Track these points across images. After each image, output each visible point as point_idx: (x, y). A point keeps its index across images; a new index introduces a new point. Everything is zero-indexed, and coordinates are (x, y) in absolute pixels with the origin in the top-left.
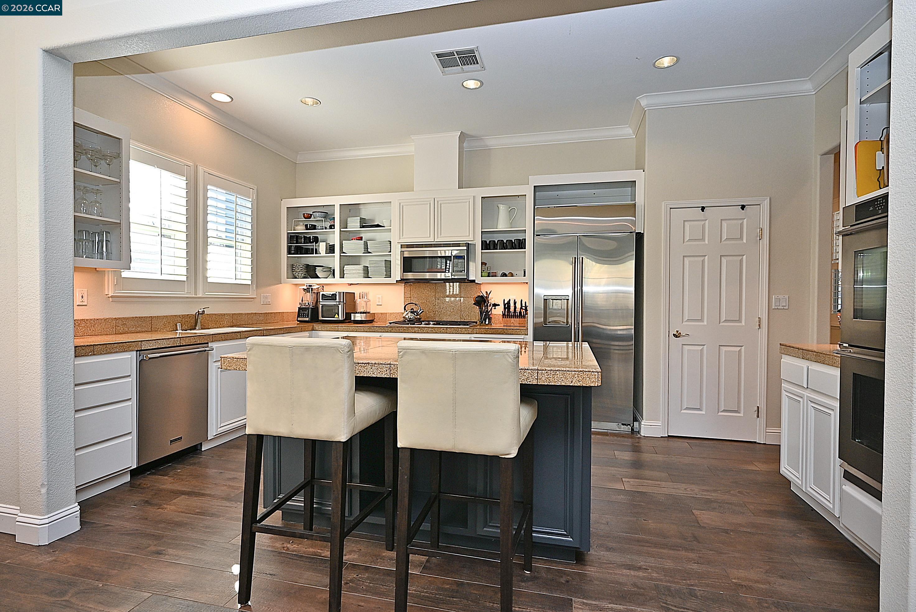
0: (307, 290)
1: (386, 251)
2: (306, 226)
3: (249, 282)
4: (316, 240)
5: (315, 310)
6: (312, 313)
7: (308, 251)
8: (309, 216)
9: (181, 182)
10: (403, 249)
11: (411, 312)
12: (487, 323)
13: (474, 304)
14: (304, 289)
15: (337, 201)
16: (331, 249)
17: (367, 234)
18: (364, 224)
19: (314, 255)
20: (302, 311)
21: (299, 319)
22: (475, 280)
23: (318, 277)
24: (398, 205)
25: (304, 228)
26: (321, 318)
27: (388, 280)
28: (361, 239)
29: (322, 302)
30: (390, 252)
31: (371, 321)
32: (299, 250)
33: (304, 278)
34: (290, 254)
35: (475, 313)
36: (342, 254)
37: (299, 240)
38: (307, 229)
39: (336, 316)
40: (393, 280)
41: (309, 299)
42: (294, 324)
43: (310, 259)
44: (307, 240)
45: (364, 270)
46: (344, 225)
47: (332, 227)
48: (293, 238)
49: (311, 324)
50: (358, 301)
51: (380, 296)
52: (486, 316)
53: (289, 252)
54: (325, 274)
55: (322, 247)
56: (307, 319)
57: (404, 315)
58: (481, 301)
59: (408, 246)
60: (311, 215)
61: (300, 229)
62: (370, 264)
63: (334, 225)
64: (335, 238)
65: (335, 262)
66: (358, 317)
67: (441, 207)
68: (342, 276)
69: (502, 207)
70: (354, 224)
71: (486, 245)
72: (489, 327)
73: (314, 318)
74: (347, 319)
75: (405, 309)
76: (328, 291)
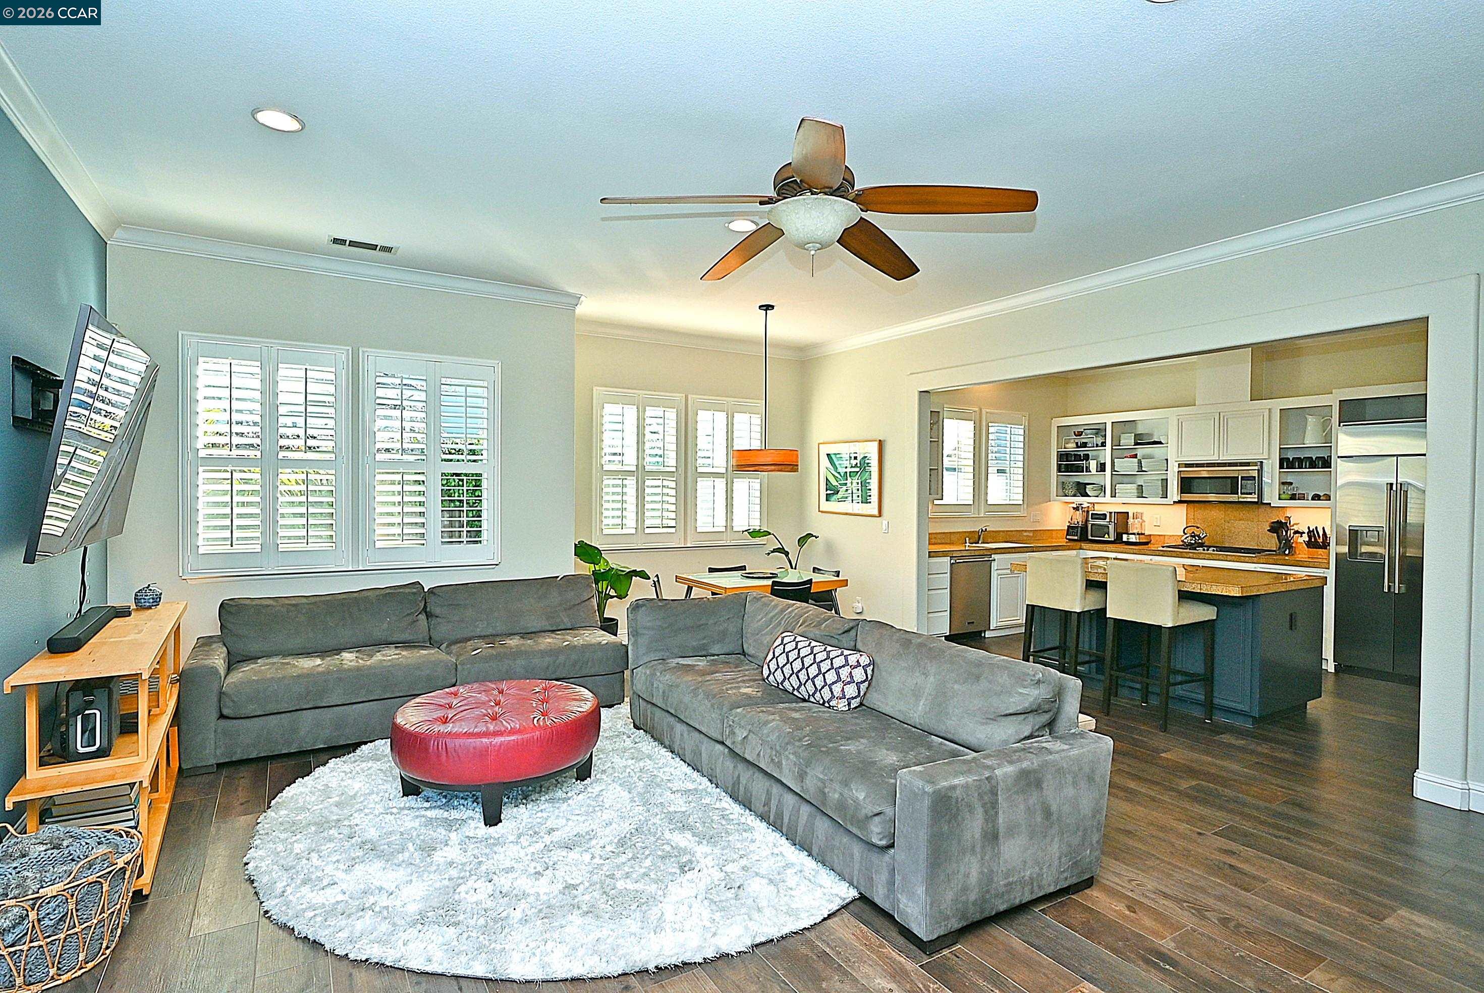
0: (1076, 509)
1: (1163, 470)
2: (1077, 443)
3: (1021, 502)
4: (1087, 457)
5: (1084, 528)
6: (1081, 531)
7: (1079, 469)
8: (1080, 434)
9: (971, 425)
10: (1181, 469)
11: (1191, 536)
12: (1287, 552)
13: (1268, 530)
14: (1074, 508)
15: (1108, 419)
16: (1102, 467)
17: (1141, 451)
18: (1139, 441)
19: (1085, 473)
20: (1071, 529)
21: (1068, 537)
22: (1270, 504)
23: (1088, 496)
24: (1175, 422)
25: (1074, 445)
26: (1090, 538)
27: (1164, 501)
28: (1135, 456)
29: (1091, 522)
30: (1167, 470)
31: (1146, 543)
32: (1069, 469)
33: (1074, 496)
34: (1060, 471)
35: (1272, 542)
36: (1114, 473)
37: (1069, 459)
38: (1078, 447)
39: (1106, 536)
40: (1169, 500)
41: (1079, 517)
42: (1063, 542)
43: (1082, 478)
44: (1078, 457)
45: (1137, 489)
46: (1116, 443)
47: (1103, 444)
48: (1062, 456)
49: (1079, 543)
50: (1131, 521)
51: (1158, 516)
52: (1286, 546)
53: (1059, 470)
54: (1096, 493)
55: (1093, 465)
56: (1076, 538)
57: (1183, 538)
58: (1278, 527)
59: (1187, 465)
60: (1082, 432)
61: (1071, 447)
62: (1145, 483)
63: (1105, 442)
64: (1106, 455)
65: (1107, 479)
66: (1133, 539)
67: (1227, 422)
68: (1113, 495)
69: (1310, 419)
70: (1128, 440)
71: (1285, 463)
72: (1292, 558)
73: (1084, 538)
74: (1118, 540)
75: (1184, 532)
76: (1099, 509)
